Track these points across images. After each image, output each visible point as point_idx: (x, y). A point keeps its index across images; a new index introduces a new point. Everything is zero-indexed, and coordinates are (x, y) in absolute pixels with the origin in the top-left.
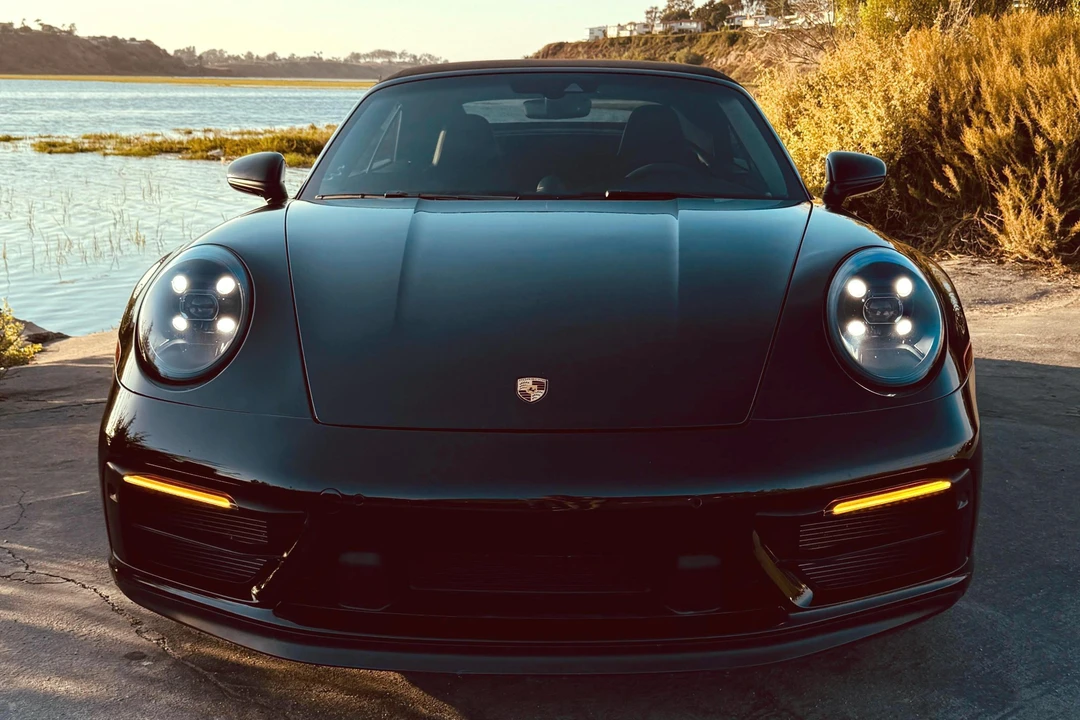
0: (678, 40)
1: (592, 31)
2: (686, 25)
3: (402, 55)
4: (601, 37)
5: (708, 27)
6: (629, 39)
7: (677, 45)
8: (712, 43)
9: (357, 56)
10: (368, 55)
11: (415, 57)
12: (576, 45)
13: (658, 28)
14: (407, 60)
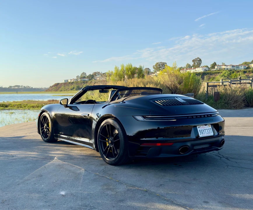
0: (83, 82)
1: (65, 81)
2: (85, 79)
3: (22, 86)
4: (67, 82)
5: (90, 80)
6: (73, 82)
7: (83, 83)
8: (91, 83)
9: (11, 87)
10: (13, 86)
11: (25, 87)
12: (62, 84)
13: (79, 80)
14: (23, 87)
